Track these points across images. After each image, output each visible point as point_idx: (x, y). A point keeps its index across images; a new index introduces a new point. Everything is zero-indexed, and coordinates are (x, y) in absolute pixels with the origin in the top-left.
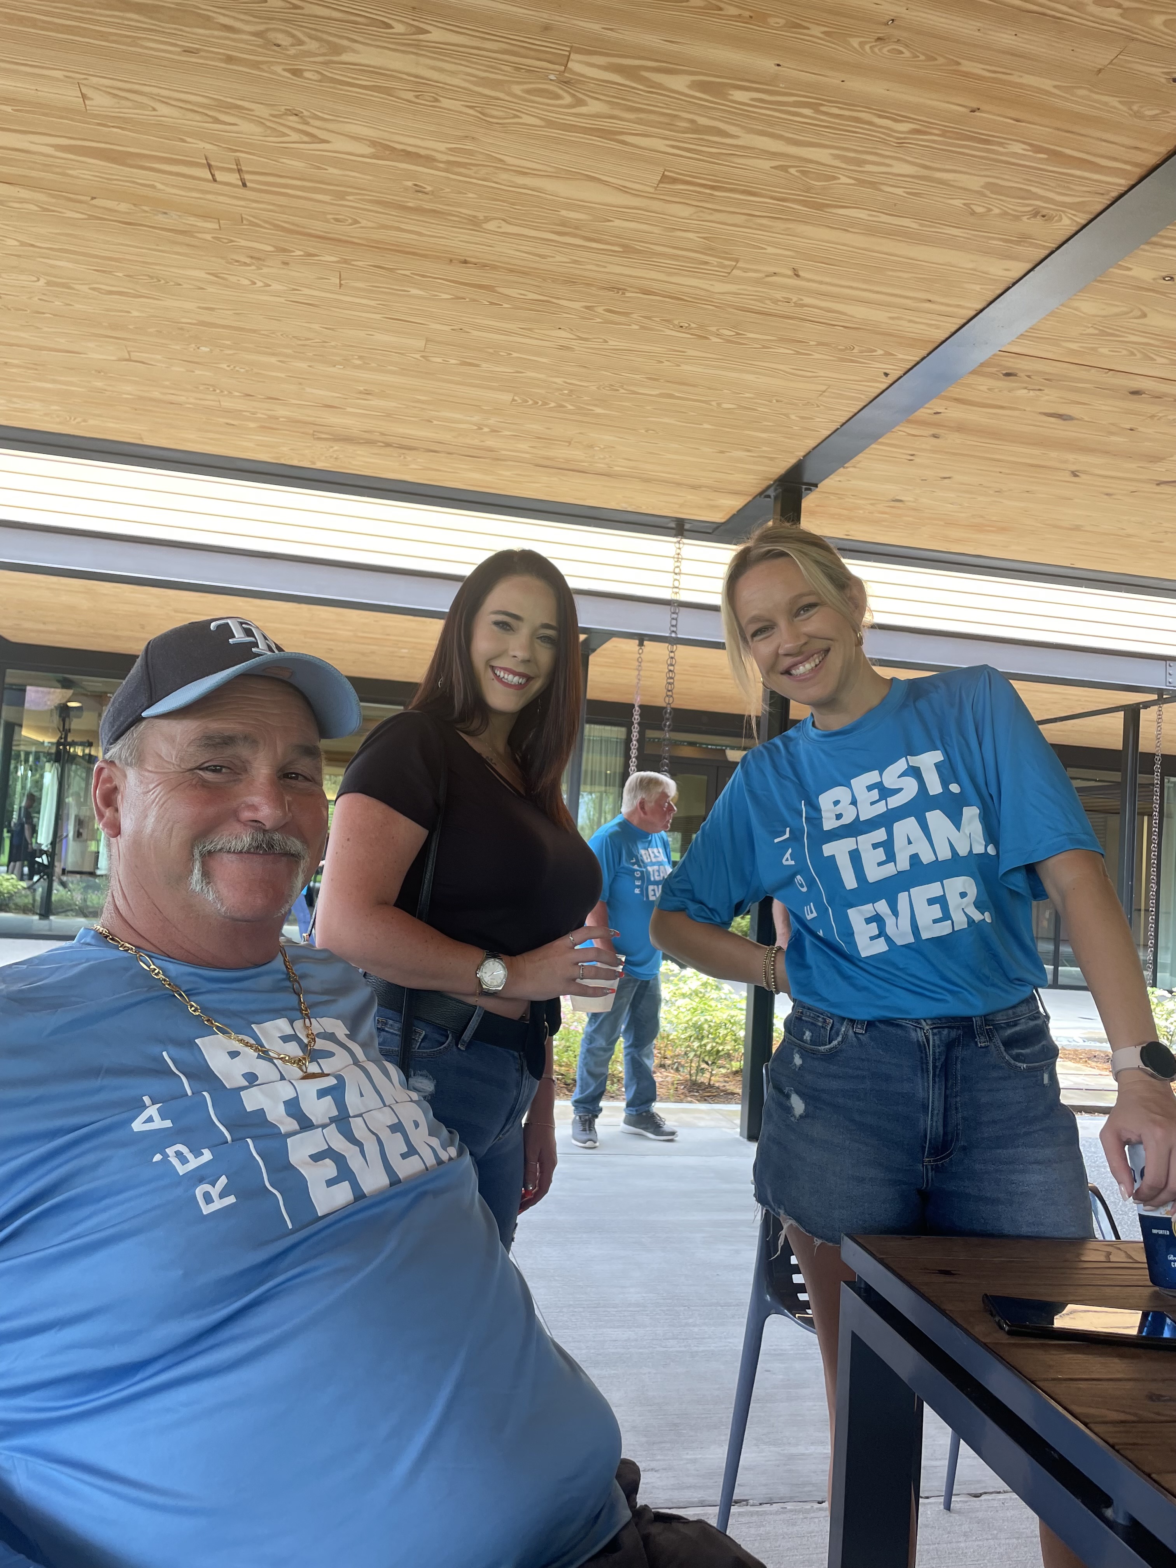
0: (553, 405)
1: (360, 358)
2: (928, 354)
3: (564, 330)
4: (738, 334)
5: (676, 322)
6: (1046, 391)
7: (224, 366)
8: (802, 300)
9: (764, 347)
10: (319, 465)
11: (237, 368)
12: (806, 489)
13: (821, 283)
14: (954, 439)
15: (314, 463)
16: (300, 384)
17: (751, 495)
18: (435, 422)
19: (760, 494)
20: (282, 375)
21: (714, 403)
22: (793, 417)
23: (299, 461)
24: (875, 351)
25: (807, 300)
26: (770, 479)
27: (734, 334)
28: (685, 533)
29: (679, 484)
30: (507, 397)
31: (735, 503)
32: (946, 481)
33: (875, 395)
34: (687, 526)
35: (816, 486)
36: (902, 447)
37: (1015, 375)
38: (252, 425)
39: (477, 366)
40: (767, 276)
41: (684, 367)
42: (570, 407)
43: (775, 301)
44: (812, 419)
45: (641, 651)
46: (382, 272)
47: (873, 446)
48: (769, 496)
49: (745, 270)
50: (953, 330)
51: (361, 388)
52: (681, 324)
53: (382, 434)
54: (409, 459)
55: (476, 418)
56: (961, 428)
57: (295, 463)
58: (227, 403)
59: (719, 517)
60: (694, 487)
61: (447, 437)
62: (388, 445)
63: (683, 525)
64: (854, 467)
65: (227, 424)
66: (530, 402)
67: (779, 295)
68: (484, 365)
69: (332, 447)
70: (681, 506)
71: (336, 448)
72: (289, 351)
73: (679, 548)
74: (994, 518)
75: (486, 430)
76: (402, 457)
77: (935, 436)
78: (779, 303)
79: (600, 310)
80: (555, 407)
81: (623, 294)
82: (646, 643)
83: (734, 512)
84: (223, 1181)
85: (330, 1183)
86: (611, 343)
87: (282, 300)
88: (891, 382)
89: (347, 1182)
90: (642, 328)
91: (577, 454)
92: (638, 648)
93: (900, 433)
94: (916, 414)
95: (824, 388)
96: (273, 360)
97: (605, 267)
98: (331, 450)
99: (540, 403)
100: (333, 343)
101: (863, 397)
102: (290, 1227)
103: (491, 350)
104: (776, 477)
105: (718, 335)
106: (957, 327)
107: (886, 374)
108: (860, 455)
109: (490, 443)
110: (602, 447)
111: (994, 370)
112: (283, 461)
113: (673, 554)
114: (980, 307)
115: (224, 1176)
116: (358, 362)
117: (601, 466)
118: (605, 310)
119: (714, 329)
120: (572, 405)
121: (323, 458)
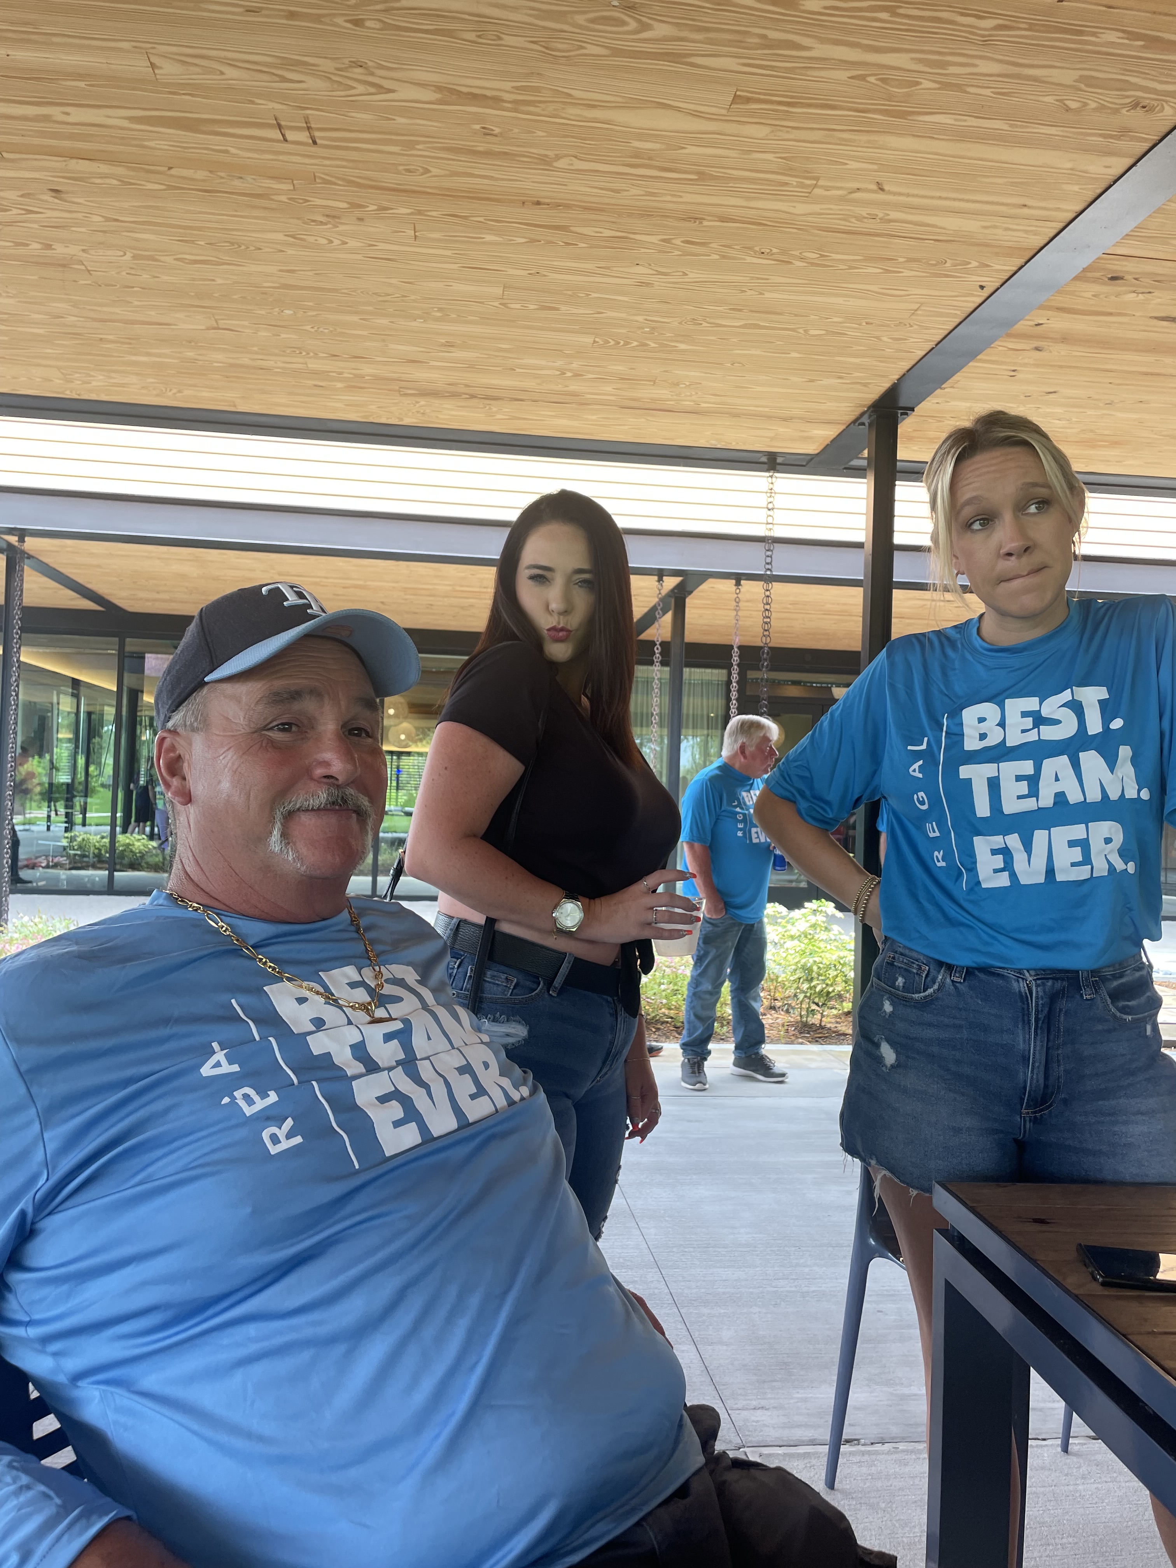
0: (635, 343)
1: (440, 310)
2: (1026, 263)
3: (642, 265)
4: (822, 256)
5: (757, 249)
6: (1157, 293)
7: (308, 328)
8: (888, 215)
9: (851, 268)
10: (407, 421)
11: (321, 329)
12: (902, 414)
13: (908, 195)
14: (1059, 352)
15: (401, 419)
16: (384, 341)
17: (843, 424)
18: (518, 370)
19: (854, 422)
20: (365, 333)
21: (801, 331)
22: (885, 339)
23: (388, 418)
24: (970, 263)
25: (894, 215)
26: (864, 406)
27: (819, 256)
28: (778, 467)
29: (769, 417)
30: (588, 340)
31: (829, 433)
32: (1051, 396)
33: (971, 310)
34: (779, 460)
35: (913, 410)
36: (1003, 363)
37: (1121, 278)
38: (339, 385)
39: (557, 309)
40: (851, 193)
41: (767, 295)
42: (653, 345)
43: (860, 218)
44: (906, 339)
45: (738, 591)
46: (456, 220)
47: (971, 364)
48: (863, 424)
49: (827, 189)
50: (1052, 235)
51: (443, 341)
52: (763, 250)
53: (467, 386)
54: (494, 409)
55: (559, 363)
56: (1065, 339)
57: (383, 420)
58: (313, 365)
59: (812, 448)
60: (785, 419)
61: (530, 384)
62: (473, 397)
63: (775, 459)
64: (952, 387)
65: (316, 386)
66: (612, 343)
67: (864, 211)
68: (563, 308)
69: (418, 402)
70: (772, 439)
71: (423, 403)
72: (370, 308)
73: (772, 483)
74: (1106, 432)
75: (569, 374)
76: (487, 408)
77: (1037, 349)
78: (865, 220)
79: (678, 242)
80: (637, 346)
81: (701, 223)
82: (743, 582)
83: (828, 442)
84: (289, 1122)
85: (397, 1124)
86: (691, 275)
87: (359, 257)
88: (986, 295)
89: (414, 1123)
90: (724, 257)
91: (662, 393)
92: (735, 588)
93: (1000, 348)
94: (1017, 326)
95: (916, 306)
96: (355, 318)
97: (681, 197)
98: (418, 405)
99: (622, 343)
100: (413, 297)
101: (958, 312)
102: (357, 1167)
103: (570, 293)
104: (870, 403)
105: (802, 259)
106: (1055, 232)
107: (982, 287)
108: (958, 374)
109: (574, 387)
110: (688, 383)
111: (1097, 274)
112: (371, 420)
113: (766, 489)
114: (1079, 208)
115: (290, 1119)
116: (439, 314)
117: (688, 404)
118: (683, 242)
119: (797, 253)
120: (655, 343)
121: (410, 414)
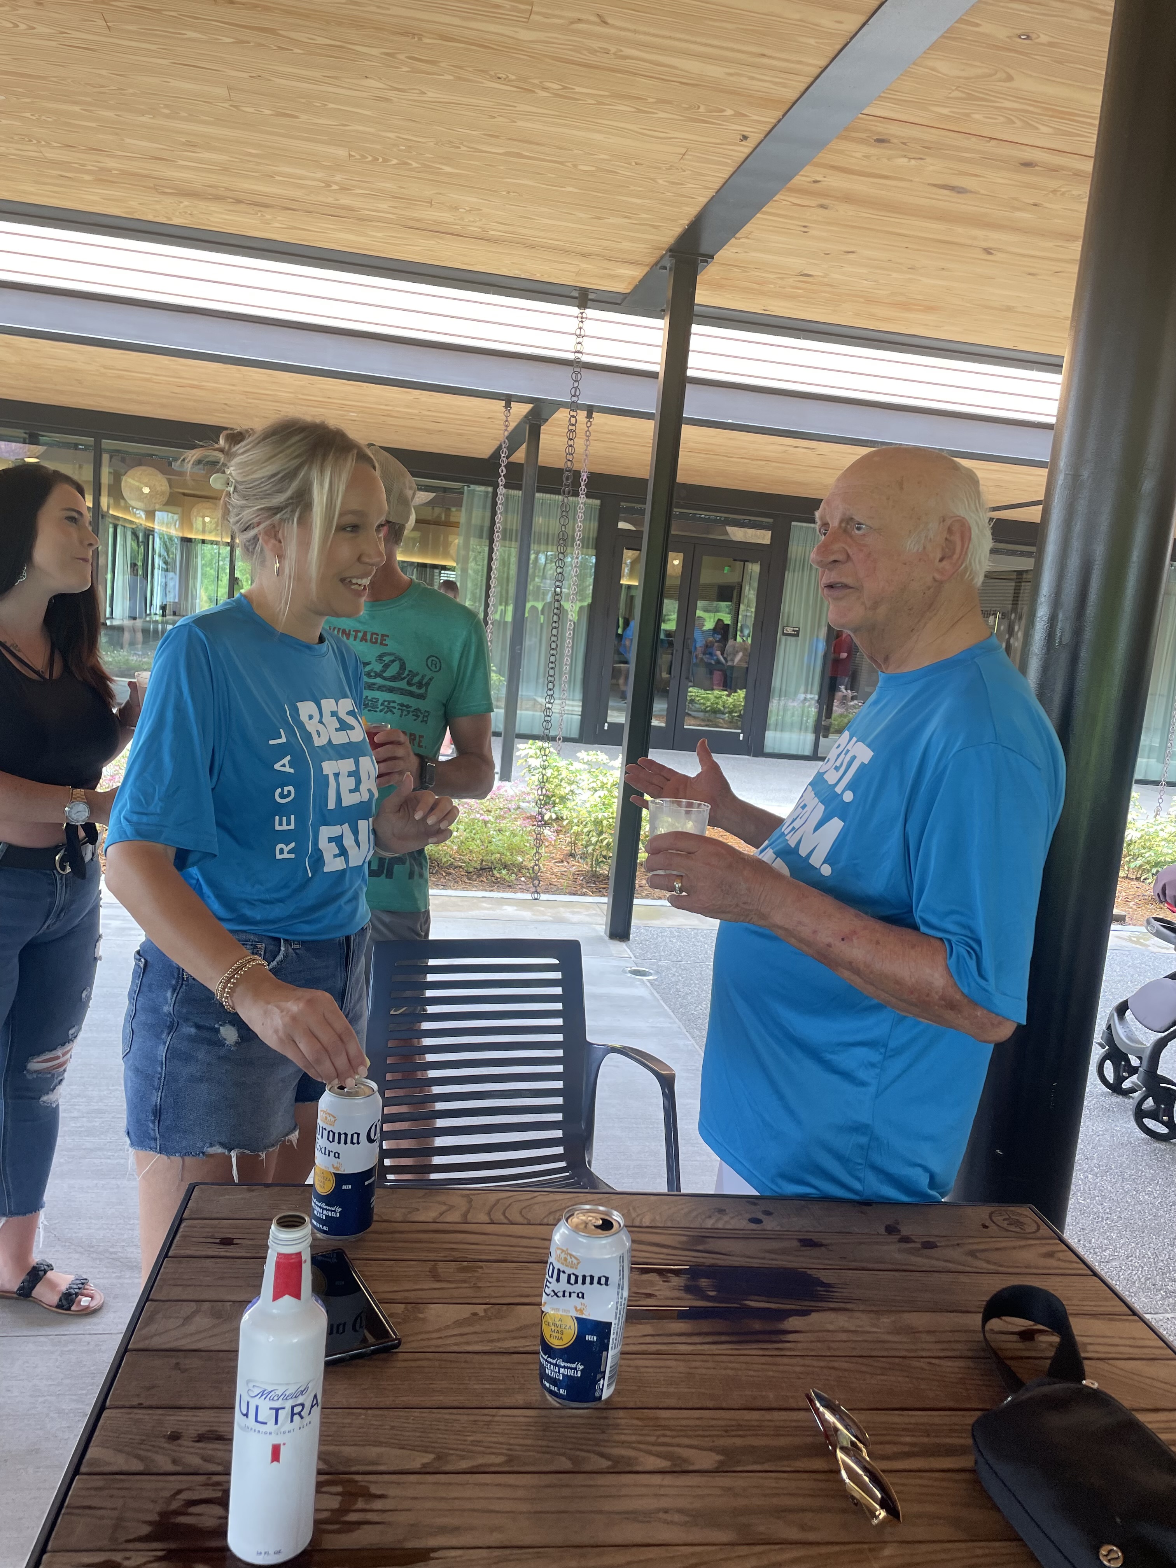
0: (395, 161)
1: (167, 106)
2: (784, 116)
3: (373, 79)
4: (565, 88)
5: (492, 73)
6: (929, 160)
7: (28, 115)
8: (621, 51)
9: (599, 103)
10: (176, 221)
11: (43, 118)
12: (702, 261)
13: (635, 32)
14: (845, 211)
15: (171, 220)
16: (117, 134)
17: (647, 265)
18: (278, 178)
19: (657, 263)
20: (93, 125)
21: (569, 164)
22: (660, 181)
23: (155, 217)
24: (724, 111)
25: (628, 51)
26: (662, 249)
27: (560, 87)
28: (589, 303)
29: (566, 252)
30: (342, 153)
31: (636, 273)
32: (851, 256)
33: (742, 160)
34: (591, 296)
35: (712, 257)
36: (792, 218)
37: (888, 141)
38: (87, 177)
39: (297, 117)
40: (572, 23)
41: (520, 123)
42: (415, 165)
43: (594, 52)
44: (682, 184)
45: (589, 424)
46: (147, 13)
47: (758, 215)
48: (665, 268)
49: (547, 16)
50: (802, 89)
51: (183, 140)
52: (500, 75)
53: (227, 189)
54: (268, 217)
55: (320, 175)
56: (848, 198)
57: (150, 218)
58: (50, 154)
59: (622, 287)
60: (585, 255)
61: (298, 194)
62: (239, 201)
63: (587, 295)
64: (746, 238)
65: (62, 176)
66: (370, 158)
67: (596, 45)
68: (304, 117)
69: (181, 202)
70: (578, 274)
71: (186, 203)
72: (89, 99)
73: (582, 322)
74: (919, 297)
75: (335, 187)
76: (259, 214)
77: (822, 206)
78: (598, 54)
79: (402, 57)
80: (397, 164)
81: (420, 39)
82: (595, 414)
83: (636, 282)
86: (430, 94)
87: (54, 44)
88: (753, 146)
90: (460, 78)
91: (446, 216)
92: (586, 420)
93: (785, 202)
94: (793, 181)
95: (683, 150)
96: (77, 108)
97: (388, 9)
98: (182, 205)
99: (381, 160)
100: (131, 91)
101: (729, 161)
103: (303, 100)
104: (667, 246)
105: (544, 89)
106: (806, 86)
107: (745, 138)
108: (748, 225)
109: (345, 201)
110: (468, 209)
111: (864, 136)
112: (136, 216)
113: (586, 322)
114: (823, 63)
116: (167, 111)
117: (474, 229)
118: (407, 57)
119: (536, 81)
120: (418, 163)
121: (177, 214)
